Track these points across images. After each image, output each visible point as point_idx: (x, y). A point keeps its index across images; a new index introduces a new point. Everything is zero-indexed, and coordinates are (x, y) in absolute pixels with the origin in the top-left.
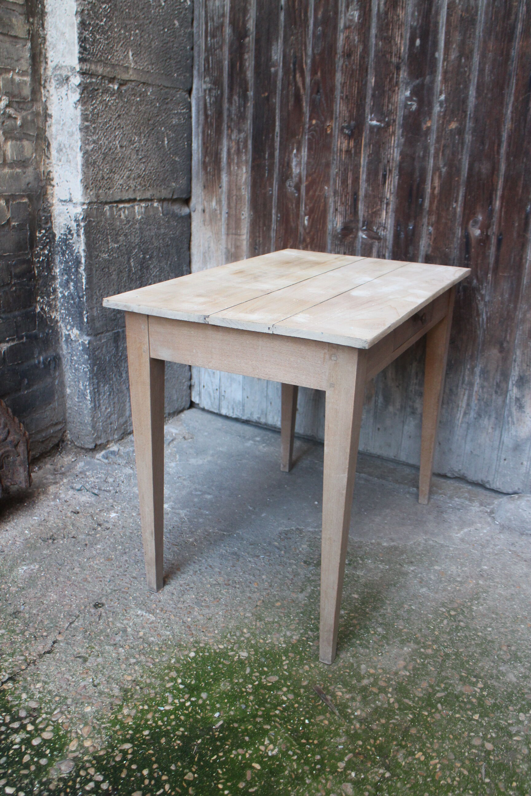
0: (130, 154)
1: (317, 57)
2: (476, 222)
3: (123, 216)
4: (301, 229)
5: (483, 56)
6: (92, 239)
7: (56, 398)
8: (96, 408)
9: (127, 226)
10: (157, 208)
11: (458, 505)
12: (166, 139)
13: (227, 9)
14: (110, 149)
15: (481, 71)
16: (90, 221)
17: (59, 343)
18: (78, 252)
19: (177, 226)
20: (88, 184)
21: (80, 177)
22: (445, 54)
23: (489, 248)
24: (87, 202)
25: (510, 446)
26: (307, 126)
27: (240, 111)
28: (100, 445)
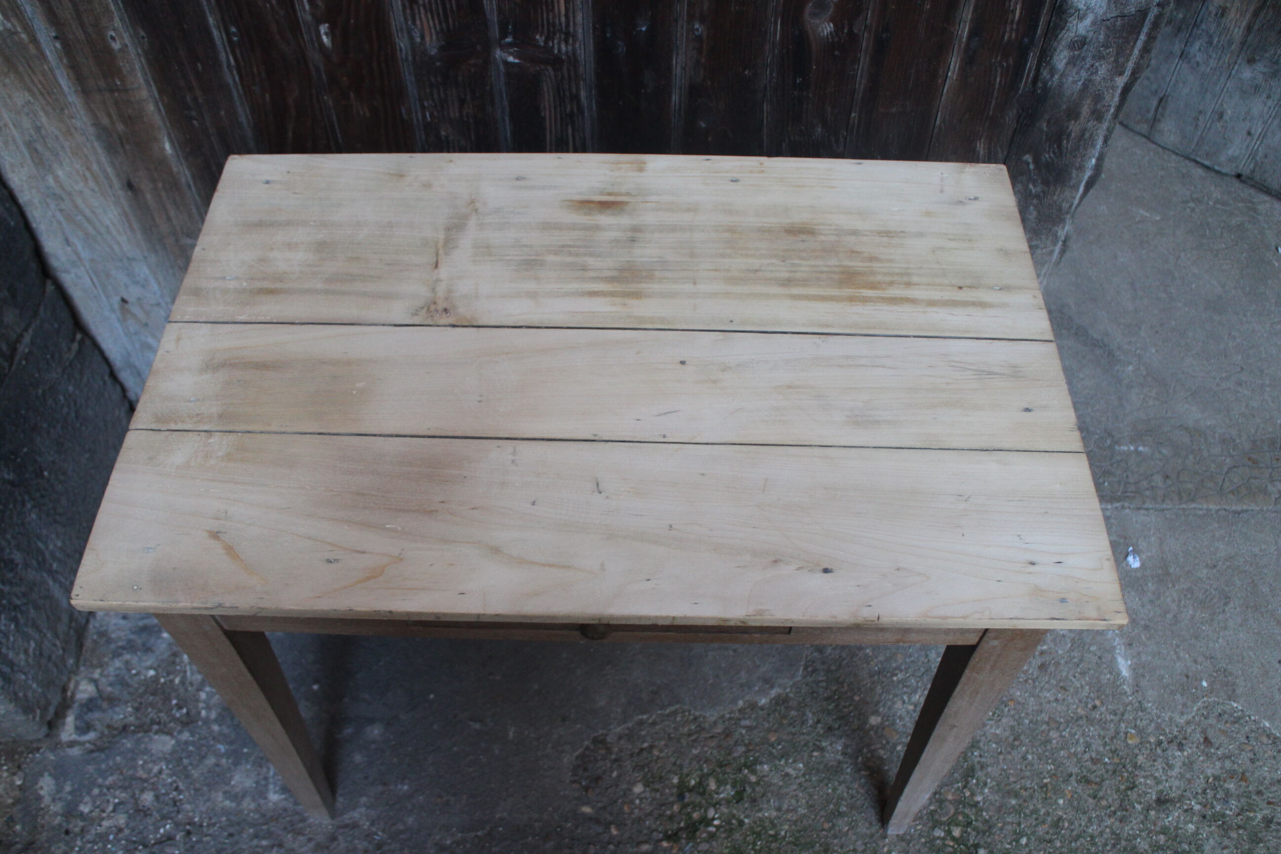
2: (821, 7)
23: (854, 62)
28: (56, 712)
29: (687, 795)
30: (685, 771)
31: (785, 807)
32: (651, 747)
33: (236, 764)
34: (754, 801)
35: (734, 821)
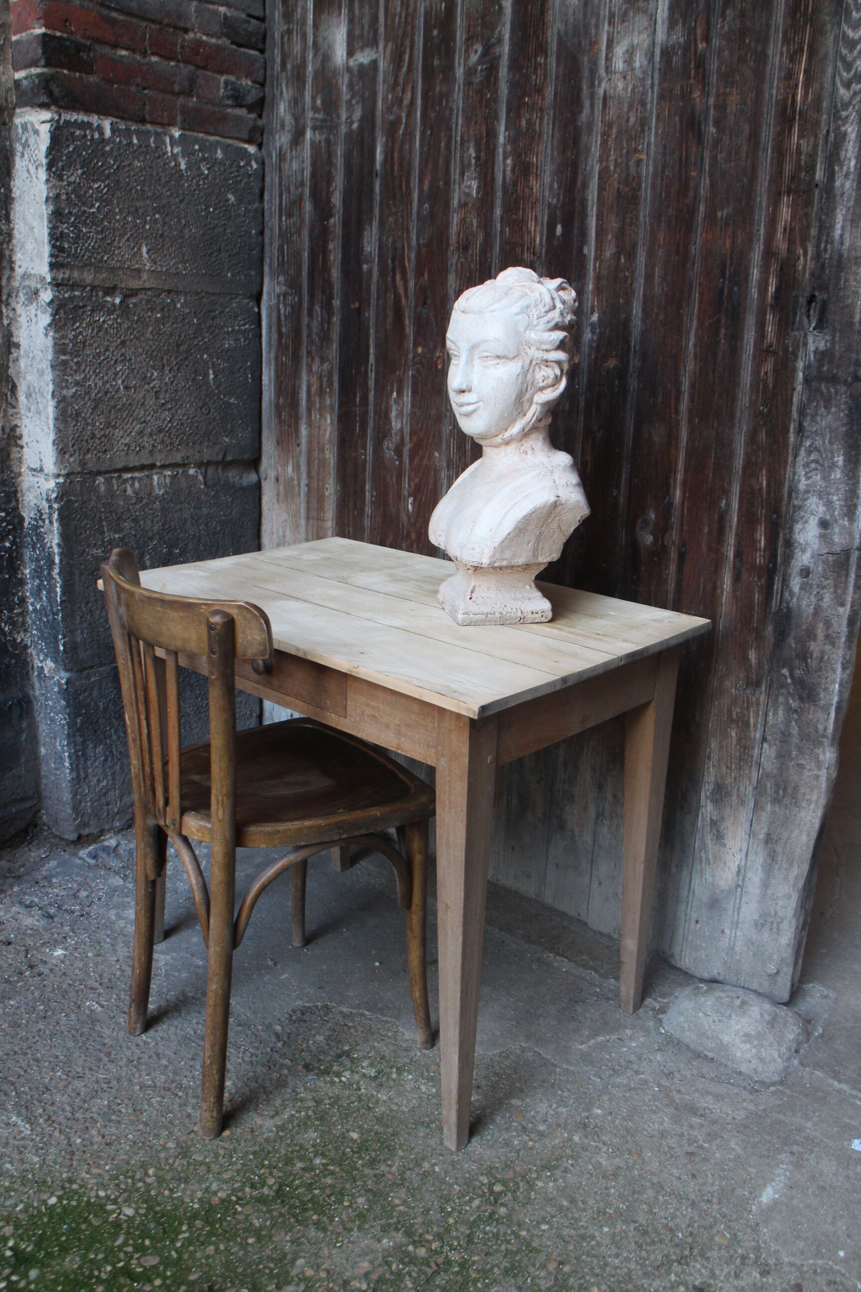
0: (144, 398)
1: (424, 250)
2: (646, 522)
3: (129, 491)
4: (404, 518)
5: (651, 254)
6: (72, 528)
7: (23, 759)
8: (78, 780)
9: (138, 507)
10: (194, 477)
11: (610, 990)
12: (211, 372)
13: (307, 174)
14: (106, 393)
15: (649, 277)
16: (69, 501)
17: (29, 679)
18: (51, 547)
19: (232, 502)
20: (66, 446)
21: (52, 437)
22: (596, 249)
23: (667, 567)
24: (63, 472)
25: (705, 900)
26: (411, 356)
27: (323, 328)
28: (88, 835)
29: (344, 1058)
30: (359, 1048)
31: (397, 1100)
32: (353, 1027)
35: (355, 1085)
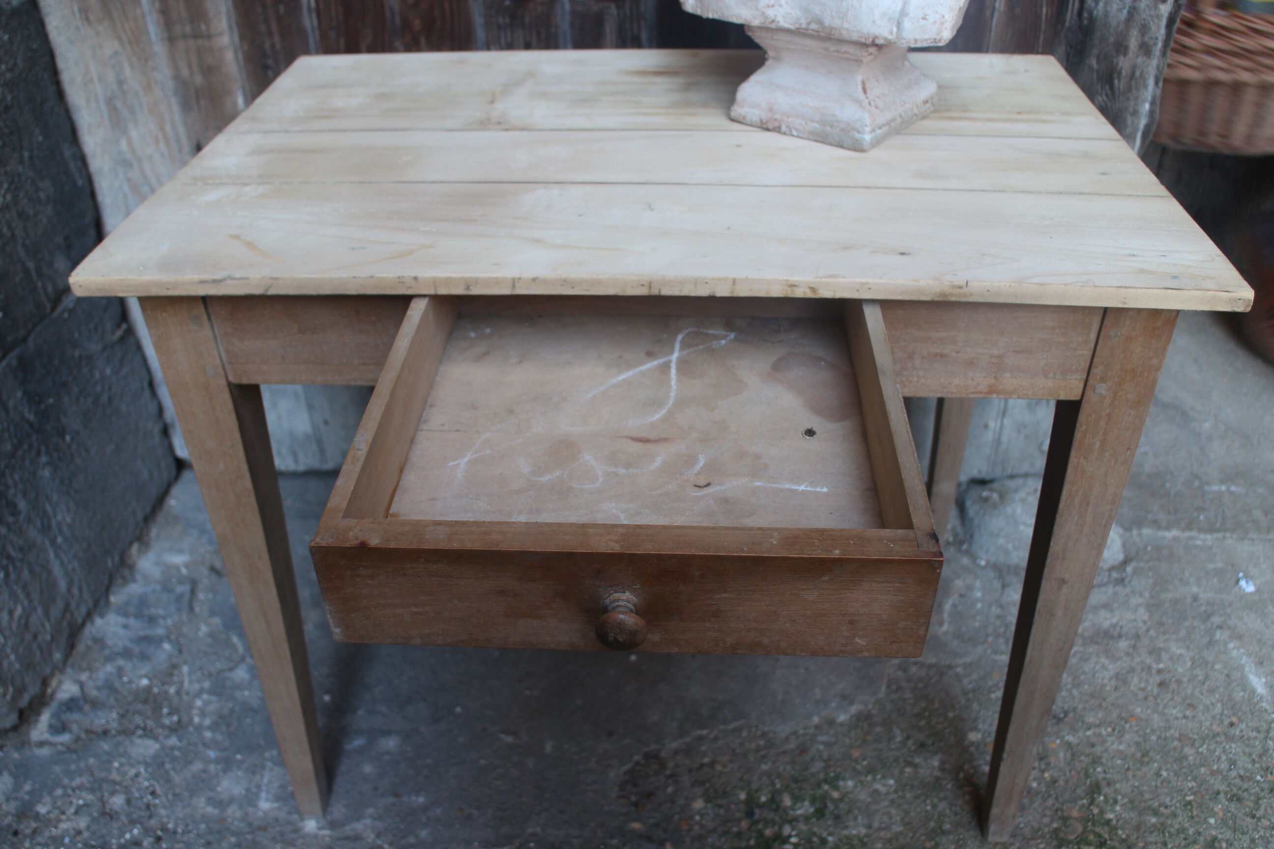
28: (30, 704)
29: (757, 811)
30: (754, 786)
31: (876, 825)
32: (713, 763)
33: (225, 770)
34: (837, 818)
35: (815, 839)
